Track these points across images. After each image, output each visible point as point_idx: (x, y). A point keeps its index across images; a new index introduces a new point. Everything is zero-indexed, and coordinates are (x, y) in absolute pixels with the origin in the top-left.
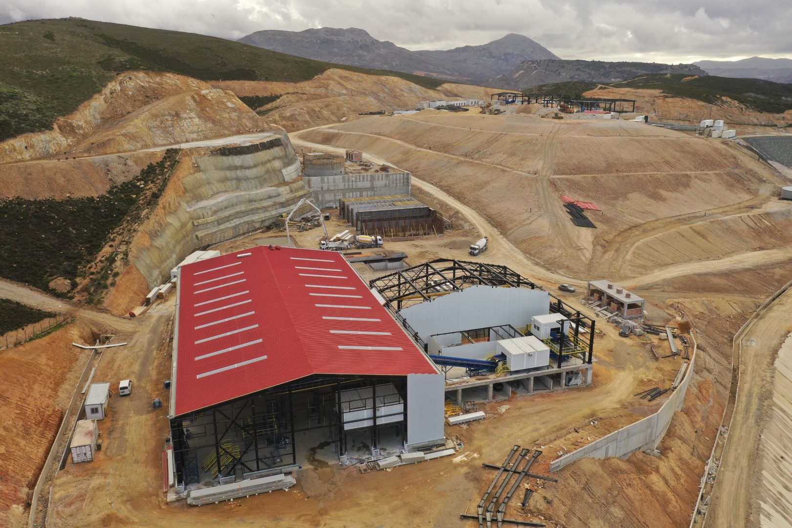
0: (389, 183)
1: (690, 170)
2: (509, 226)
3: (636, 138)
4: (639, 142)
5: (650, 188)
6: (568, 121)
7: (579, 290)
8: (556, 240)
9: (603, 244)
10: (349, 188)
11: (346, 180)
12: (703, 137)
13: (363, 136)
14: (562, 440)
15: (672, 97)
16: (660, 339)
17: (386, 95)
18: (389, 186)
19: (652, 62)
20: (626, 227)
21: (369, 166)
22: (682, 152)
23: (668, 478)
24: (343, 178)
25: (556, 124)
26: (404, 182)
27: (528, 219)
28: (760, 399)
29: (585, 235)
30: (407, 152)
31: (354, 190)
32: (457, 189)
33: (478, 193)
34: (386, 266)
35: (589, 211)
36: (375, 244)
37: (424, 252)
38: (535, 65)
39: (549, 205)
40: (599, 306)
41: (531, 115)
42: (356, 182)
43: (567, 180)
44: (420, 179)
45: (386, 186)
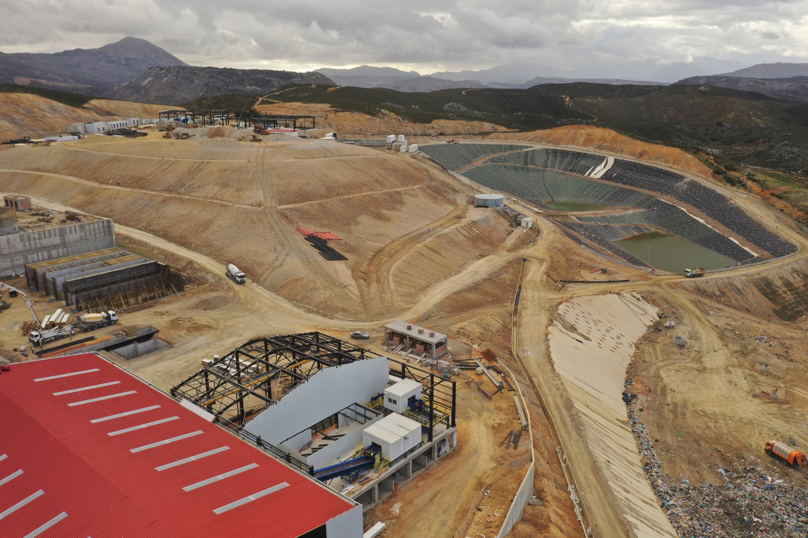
0: (85, 235)
1: (398, 187)
2: (259, 271)
3: (342, 158)
4: (345, 161)
5: (373, 209)
6: (270, 143)
7: (373, 335)
8: (318, 280)
9: (362, 276)
10: (31, 249)
11: (26, 239)
12: (392, 152)
13: (17, 174)
14: (473, 526)
15: (342, 111)
16: (477, 374)
17: (22, 117)
18: (86, 239)
19: (282, 70)
20: (372, 254)
21: (48, 216)
22: (385, 169)
23: (560, 524)
24: (21, 237)
25: (259, 147)
26: (104, 232)
27: (276, 259)
28: (567, 410)
29: (341, 270)
30: (89, 192)
31: (37, 250)
32: (177, 232)
33: (205, 235)
34: (136, 349)
35: (331, 241)
36: (109, 322)
37: (175, 320)
38: (163, 72)
39: (290, 240)
40: (402, 349)
41: (225, 138)
42: (40, 239)
43: (297, 210)
44: (122, 224)
45: (81, 239)
